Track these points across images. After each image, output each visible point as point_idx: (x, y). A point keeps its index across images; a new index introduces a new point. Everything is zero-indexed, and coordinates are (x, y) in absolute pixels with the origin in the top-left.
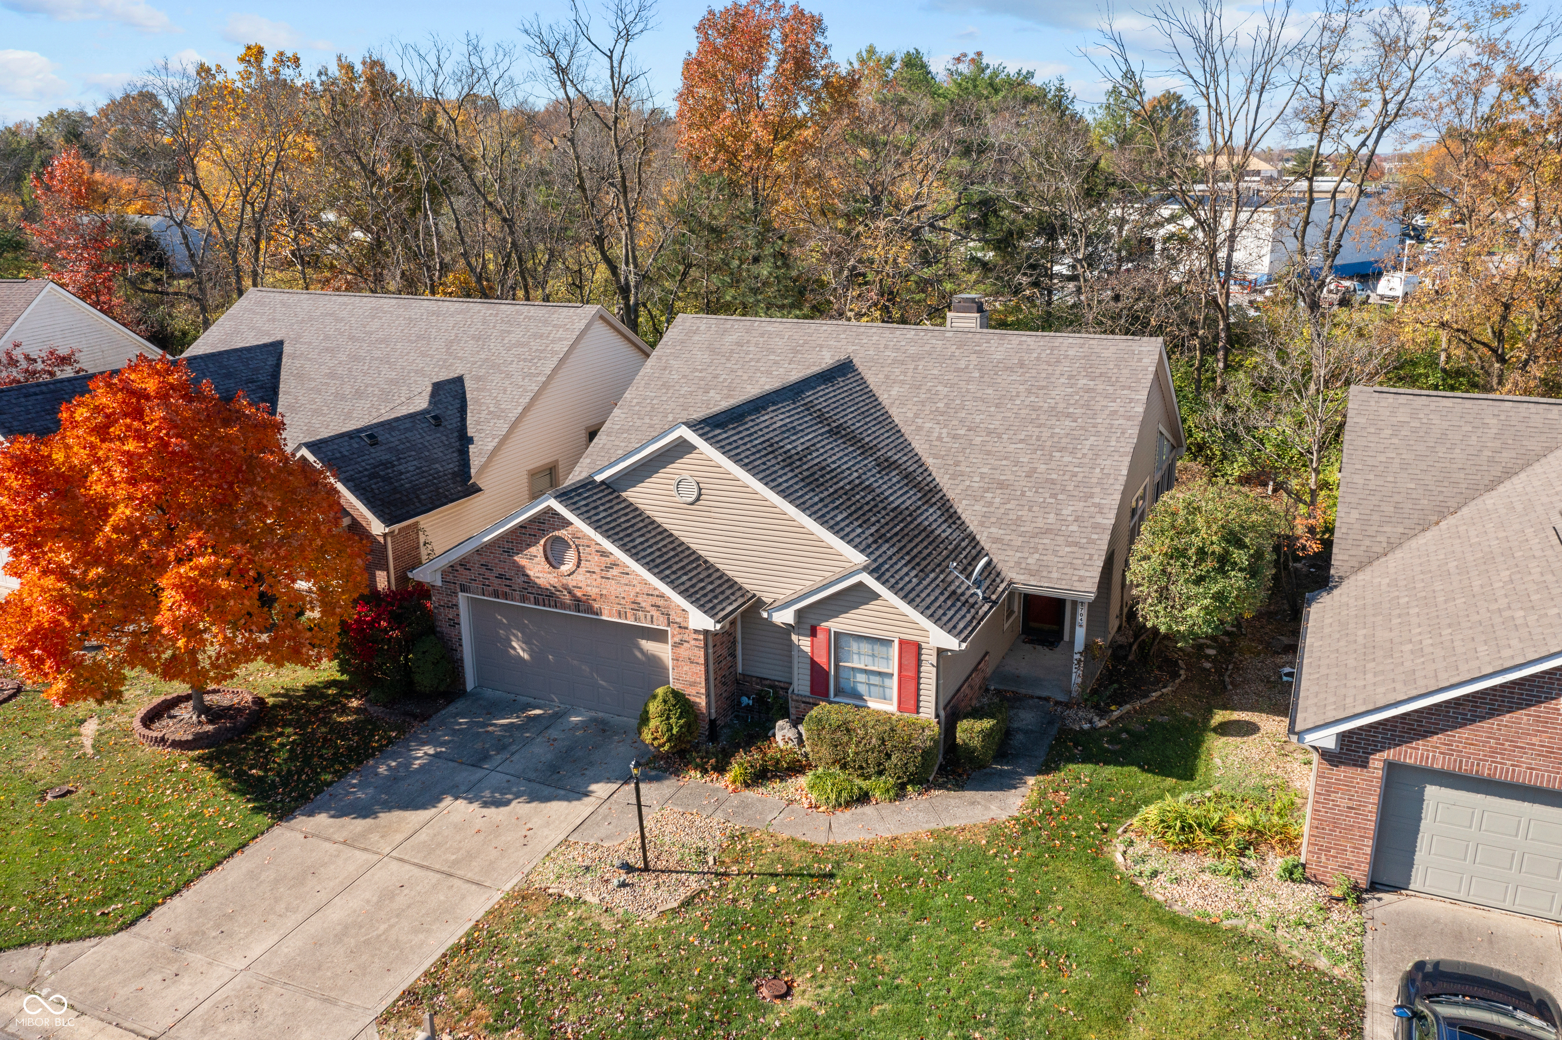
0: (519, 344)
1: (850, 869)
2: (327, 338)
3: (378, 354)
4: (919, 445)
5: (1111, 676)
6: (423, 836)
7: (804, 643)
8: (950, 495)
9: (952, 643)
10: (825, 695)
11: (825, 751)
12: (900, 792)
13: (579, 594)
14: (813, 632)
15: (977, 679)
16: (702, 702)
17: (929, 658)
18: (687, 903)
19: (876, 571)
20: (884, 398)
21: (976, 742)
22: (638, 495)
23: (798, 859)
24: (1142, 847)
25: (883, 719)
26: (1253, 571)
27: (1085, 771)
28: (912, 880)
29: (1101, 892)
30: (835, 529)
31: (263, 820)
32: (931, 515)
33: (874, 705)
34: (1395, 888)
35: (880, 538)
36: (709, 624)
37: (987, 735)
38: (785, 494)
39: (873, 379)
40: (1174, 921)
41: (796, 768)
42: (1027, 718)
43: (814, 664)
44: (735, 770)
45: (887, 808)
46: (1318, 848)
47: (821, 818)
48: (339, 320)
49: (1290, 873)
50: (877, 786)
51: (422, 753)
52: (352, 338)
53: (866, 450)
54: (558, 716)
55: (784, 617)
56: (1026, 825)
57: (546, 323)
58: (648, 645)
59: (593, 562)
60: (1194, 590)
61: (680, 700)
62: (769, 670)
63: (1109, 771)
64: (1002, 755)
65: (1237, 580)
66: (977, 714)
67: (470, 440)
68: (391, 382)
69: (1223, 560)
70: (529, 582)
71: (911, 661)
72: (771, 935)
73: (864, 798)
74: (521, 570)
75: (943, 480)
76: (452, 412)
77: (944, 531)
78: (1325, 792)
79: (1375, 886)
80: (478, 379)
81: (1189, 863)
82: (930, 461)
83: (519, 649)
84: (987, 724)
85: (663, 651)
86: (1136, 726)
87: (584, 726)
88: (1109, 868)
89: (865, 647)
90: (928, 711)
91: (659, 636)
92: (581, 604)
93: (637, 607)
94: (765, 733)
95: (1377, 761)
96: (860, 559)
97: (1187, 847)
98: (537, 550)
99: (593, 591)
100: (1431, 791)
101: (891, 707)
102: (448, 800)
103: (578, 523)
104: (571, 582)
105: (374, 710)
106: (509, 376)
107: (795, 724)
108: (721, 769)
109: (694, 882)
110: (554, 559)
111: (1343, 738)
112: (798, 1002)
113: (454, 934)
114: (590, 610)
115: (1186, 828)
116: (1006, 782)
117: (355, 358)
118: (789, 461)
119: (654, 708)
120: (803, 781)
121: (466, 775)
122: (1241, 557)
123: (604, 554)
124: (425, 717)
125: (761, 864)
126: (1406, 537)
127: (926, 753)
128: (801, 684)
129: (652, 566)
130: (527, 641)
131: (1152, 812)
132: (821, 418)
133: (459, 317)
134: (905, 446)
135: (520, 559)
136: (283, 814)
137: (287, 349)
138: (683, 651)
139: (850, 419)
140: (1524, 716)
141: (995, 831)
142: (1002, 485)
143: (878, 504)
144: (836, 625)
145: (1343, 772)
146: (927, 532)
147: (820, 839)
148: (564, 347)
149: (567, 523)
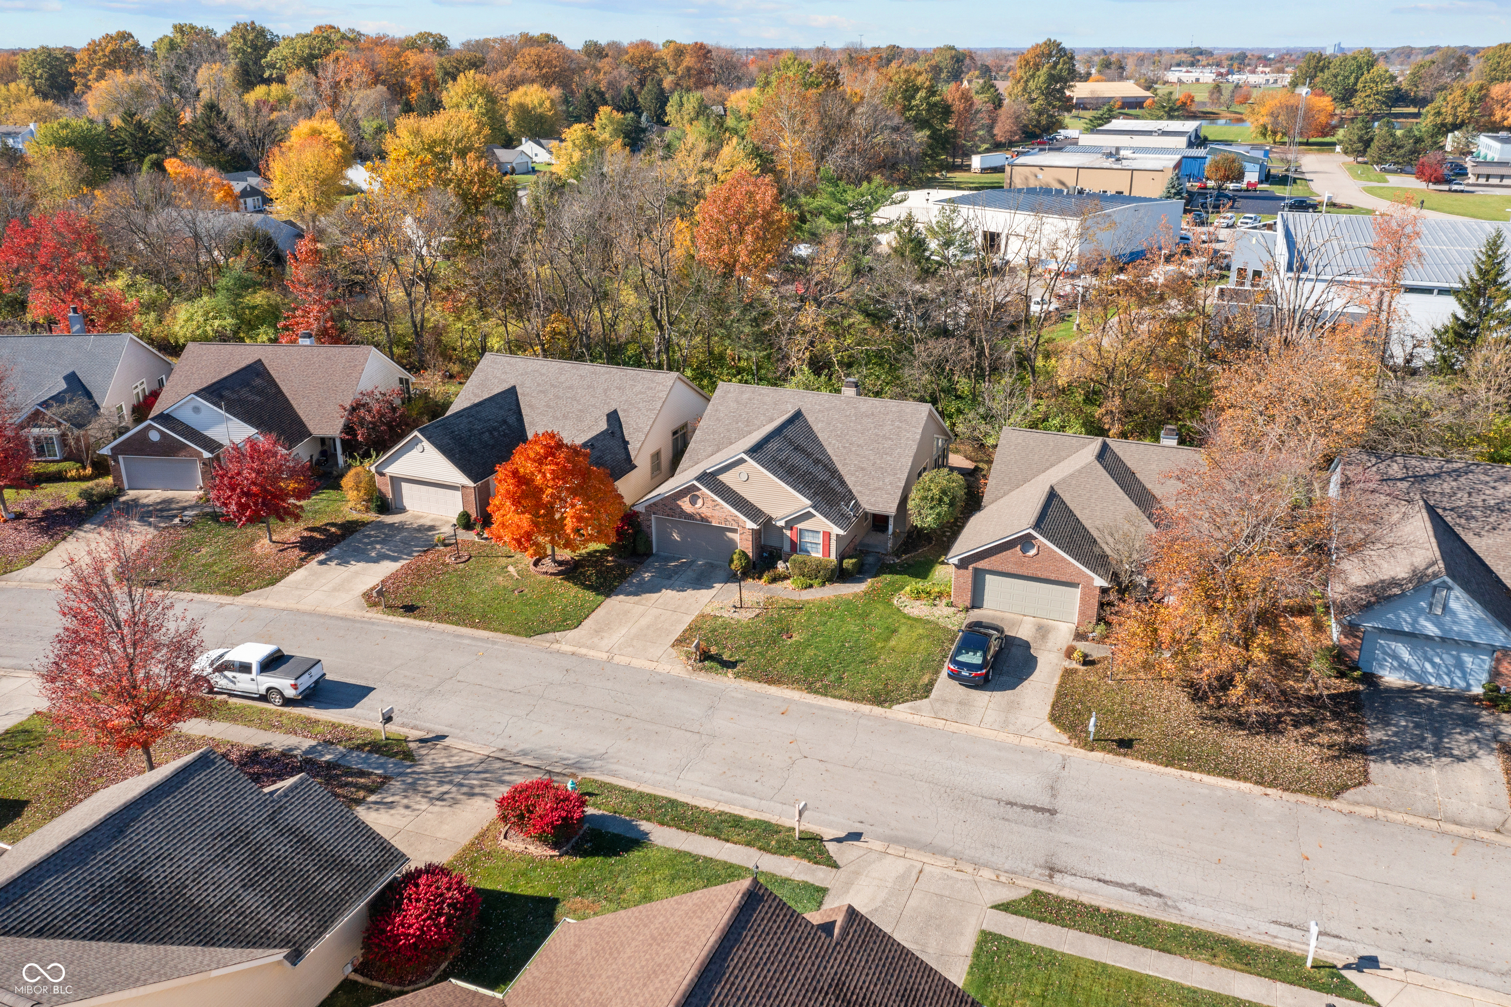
0: (641, 393)
1: (807, 606)
2: (539, 385)
3: (569, 395)
4: (830, 451)
5: (905, 543)
6: (660, 601)
7: (788, 533)
8: (842, 473)
9: (841, 532)
10: (795, 552)
11: (797, 571)
12: (824, 584)
13: (703, 515)
14: (791, 529)
15: (852, 545)
16: (750, 555)
17: (833, 538)
18: (757, 616)
19: (814, 507)
20: (815, 428)
21: (850, 567)
22: (722, 477)
23: (790, 604)
24: (903, 599)
25: (817, 559)
26: (952, 504)
27: (889, 577)
28: (828, 609)
29: (888, 611)
30: (799, 491)
31: (601, 598)
32: (834, 483)
33: (813, 555)
34: (979, 608)
35: (816, 494)
36: (755, 527)
37: (854, 564)
38: (781, 478)
39: (810, 419)
40: (909, 618)
41: (786, 578)
42: (870, 559)
43: (792, 540)
44: (765, 578)
45: (819, 589)
46: (956, 596)
47: (797, 592)
48: (542, 375)
49: (947, 605)
50: (816, 582)
51: (647, 576)
52: (552, 385)
53: (809, 455)
54: (693, 562)
55: (781, 523)
56: (866, 593)
57: (652, 381)
58: (730, 535)
59: (709, 504)
60: (930, 512)
61: (744, 554)
62: (774, 542)
63: (897, 577)
64: (860, 572)
65: (945, 508)
66: (850, 557)
67: (627, 443)
68: (580, 411)
69: (940, 500)
70: (682, 511)
71: (827, 539)
72: (784, 623)
73: (811, 586)
74: (679, 507)
75: (839, 467)
76: (617, 429)
77: (839, 489)
78: (957, 577)
79: (973, 607)
80: (625, 411)
81: (918, 603)
82: (834, 458)
83: (676, 537)
84: (854, 560)
85: (736, 537)
86: (911, 562)
87: (705, 565)
88: (892, 605)
89: (810, 534)
90: (833, 556)
91: (734, 531)
92: (704, 519)
93: (726, 520)
94: (773, 566)
95: (971, 567)
96: (809, 502)
97: (918, 598)
98: (687, 499)
99: (709, 515)
100: (988, 576)
101: (820, 555)
102: (664, 590)
103: (704, 489)
104: (700, 511)
105: (620, 561)
106: (639, 410)
107: (785, 562)
108: (760, 578)
109: (758, 611)
110: (693, 502)
111: (961, 560)
112: (794, 639)
113: (685, 626)
114: (707, 521)
115: (918, 593)
116: (860, 581)
117: (557, 397)
118: (781, 464)
119: (735, 557)
120: (789, 581)
121: (666, 582)
122: (946, 499)
123: (714, 501)
124: (641, 563)
125: (779, 605)
126: (1011, 490)
127: (832, 571)
128: (787, 548)
129: (733, 505)
130: (679, 533)
131: (908, 589)
132: (791, 443)
133: (607, 376)
134: (823, 451)
135: (679, 503)
136: (608, 595)
137: (519, 390)
138: (743, 536)
139: (801, 441)
140: (1009, 552)
141: (856, 595)
142: (863, 469)
143: (814, 479)
144: (800, 526)
145: (961, 571)
146: (833, 490)
147: (797, 598)
148: (663, 395)
149: (699, 489)
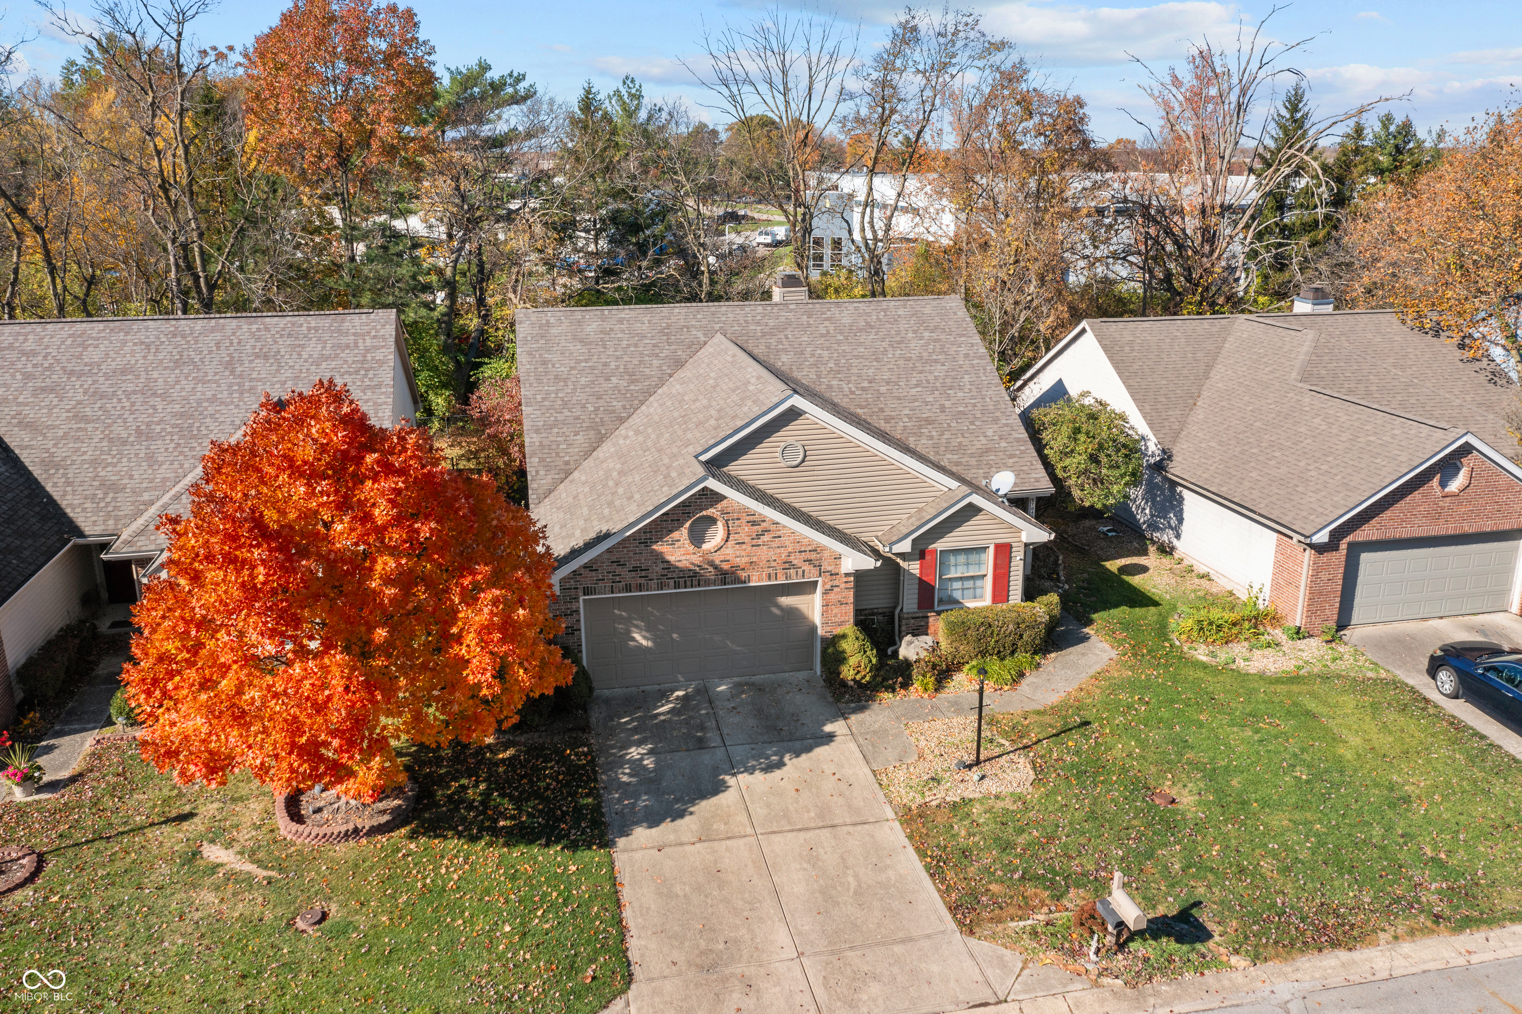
0: (325, 358)
6: (759, 810)
7: (915, 567)
10: (930, 607)
12: (1034, 661)
13: (725, 566)
14: (923, 557)
17: (1018, 551)
18: (1037, 772)
25: (980, 614)
27: (1106, 618)
33: (971, 604)
36: (866, 564)
43: (923, 583)
44: (920, 681)
46: (1310, 614)
50: (1021, 661)
55: (903, 549)
57: (340, 331)
58: (786, 601)
59: (744, 533)
66: (1052, 591)
70: (668, 566)
71: (1003, 559)
74: (659, 558)
79: (1339, 628)
81: (1238, 647)
83: (640, 639)
84: (1055, 596)
85: (808, 602)
87: (739, 691)
89: (962, 558)
90: (1015, 598)
91: (806, 587)
92: (727, 576)
93: (789, 565)
95: (1343, 546)
96: (954, 485)
97: (1226, 639)
98: (682, 534)
99: (742, 561)
101: (987, 602)
102: (730, 779)
104: (717, 559)
107: (919, 636)
109: (1019, 759)
110: (697, 538)
113: (911, 860)
114: (736, 579)
120: (964, 676)
127: (1014, 632)
128: (912, 602)
130: (650, 628)
135: (659, 547)
140: (1417, 495)
144: (940, 545)
149: (720, 498)
